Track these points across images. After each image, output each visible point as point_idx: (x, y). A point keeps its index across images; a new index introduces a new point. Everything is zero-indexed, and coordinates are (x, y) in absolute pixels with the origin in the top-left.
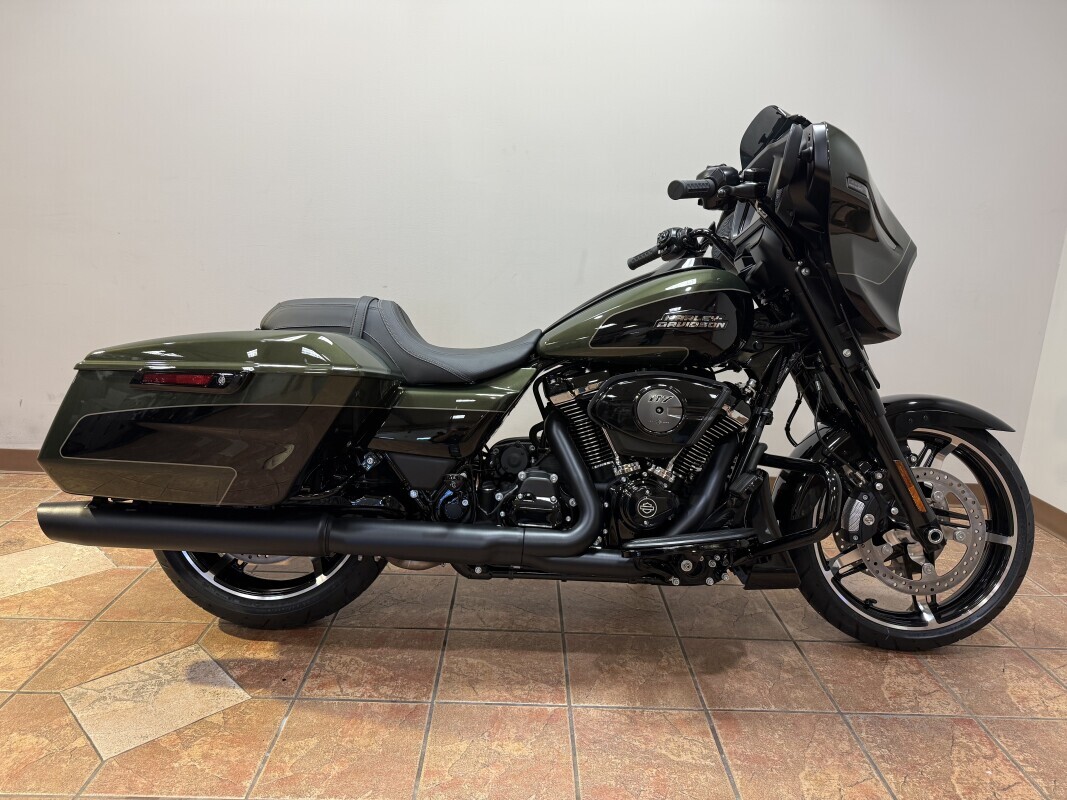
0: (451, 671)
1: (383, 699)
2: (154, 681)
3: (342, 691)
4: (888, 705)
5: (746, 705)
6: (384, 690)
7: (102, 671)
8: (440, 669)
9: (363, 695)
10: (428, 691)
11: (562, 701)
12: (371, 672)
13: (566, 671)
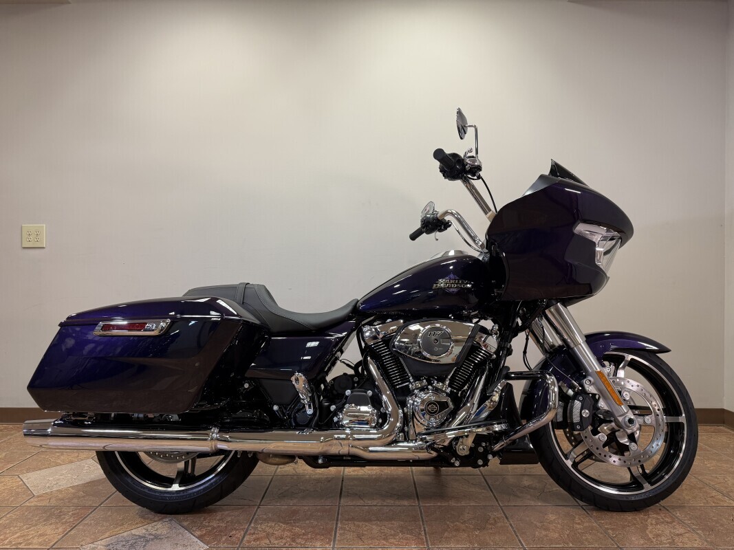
0: (345, 529)
1: (299, 546)
2: (142, 540)
3: (270, 542)
4: (652, 542)
5: (552, 544)
6: (299, 541)
7: (107, 535)
8: (336, 528)
9: (285, 544)
10: (330, 541)
11: (423, 544)
12: (290, 531)
13: (424, 528)
